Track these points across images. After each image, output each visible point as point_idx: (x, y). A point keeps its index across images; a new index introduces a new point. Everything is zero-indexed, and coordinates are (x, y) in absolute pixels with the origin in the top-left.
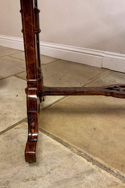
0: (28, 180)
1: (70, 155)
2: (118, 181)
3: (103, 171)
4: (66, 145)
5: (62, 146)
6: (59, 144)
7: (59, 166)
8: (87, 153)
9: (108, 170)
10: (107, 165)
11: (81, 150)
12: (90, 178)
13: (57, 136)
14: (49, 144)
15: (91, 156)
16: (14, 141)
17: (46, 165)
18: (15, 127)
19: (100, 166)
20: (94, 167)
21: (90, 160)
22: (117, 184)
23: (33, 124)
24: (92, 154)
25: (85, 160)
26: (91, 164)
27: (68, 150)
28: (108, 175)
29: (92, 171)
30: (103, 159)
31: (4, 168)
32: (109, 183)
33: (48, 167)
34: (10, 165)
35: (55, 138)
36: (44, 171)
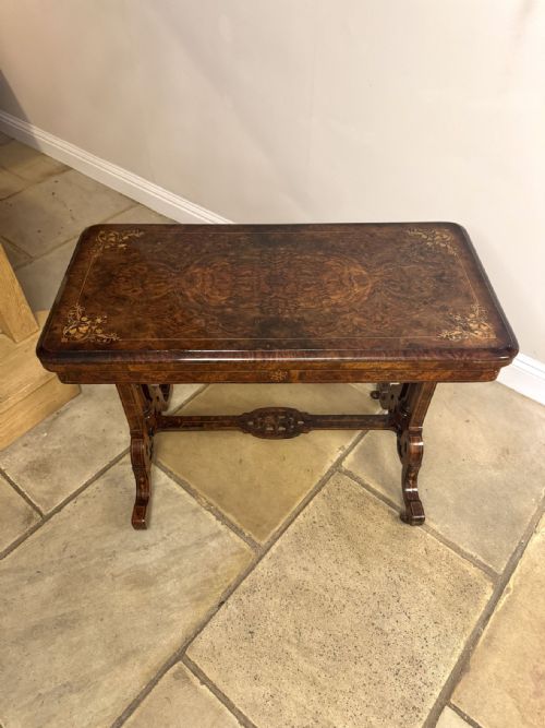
0: (138, 549)
1: (195, 511)
2: (246, 546)
3: (232, 534)
4: (193, 494)
5: (188, 496)
6: (184, 492)
7: (179, 529)
8: (219, 507)
9: (239, 532)
10: (239, 525)
11: (211, 501)
12: (214, 544)
13: (182, 478)
14: (168, 493)
15: (222, 511)
16: (120, 489)
17: (162, 528)
18: (121, 462)
19: (231, 526)
20: (222, 528)
21: (220, 517)
22: (243, 551)
23: (142, 479)
24: (223, 506)
25: (213, 518)
26: (219, 523)
27: (193, 502)
28: (237, 539)
29: (218, 534)
30: (235, 515)
31: (108, 534)
32: (235, 549)
33: (165, 531)
34: (116, 529)
35: (180, 482)
36: (160, 537)
